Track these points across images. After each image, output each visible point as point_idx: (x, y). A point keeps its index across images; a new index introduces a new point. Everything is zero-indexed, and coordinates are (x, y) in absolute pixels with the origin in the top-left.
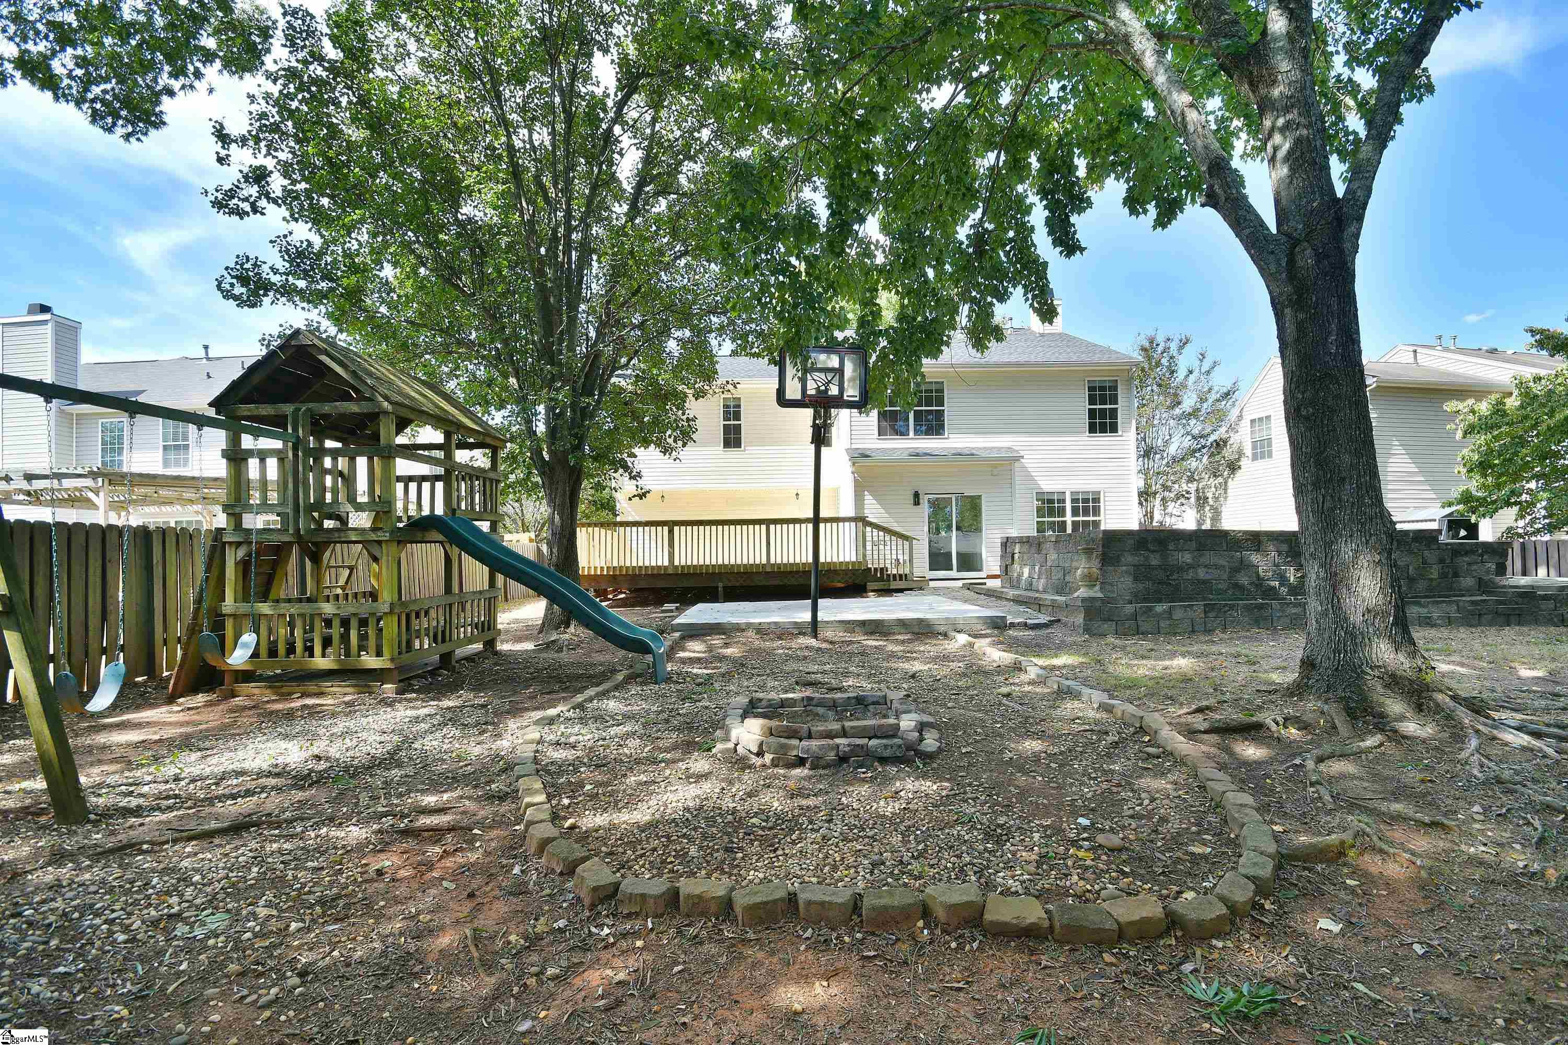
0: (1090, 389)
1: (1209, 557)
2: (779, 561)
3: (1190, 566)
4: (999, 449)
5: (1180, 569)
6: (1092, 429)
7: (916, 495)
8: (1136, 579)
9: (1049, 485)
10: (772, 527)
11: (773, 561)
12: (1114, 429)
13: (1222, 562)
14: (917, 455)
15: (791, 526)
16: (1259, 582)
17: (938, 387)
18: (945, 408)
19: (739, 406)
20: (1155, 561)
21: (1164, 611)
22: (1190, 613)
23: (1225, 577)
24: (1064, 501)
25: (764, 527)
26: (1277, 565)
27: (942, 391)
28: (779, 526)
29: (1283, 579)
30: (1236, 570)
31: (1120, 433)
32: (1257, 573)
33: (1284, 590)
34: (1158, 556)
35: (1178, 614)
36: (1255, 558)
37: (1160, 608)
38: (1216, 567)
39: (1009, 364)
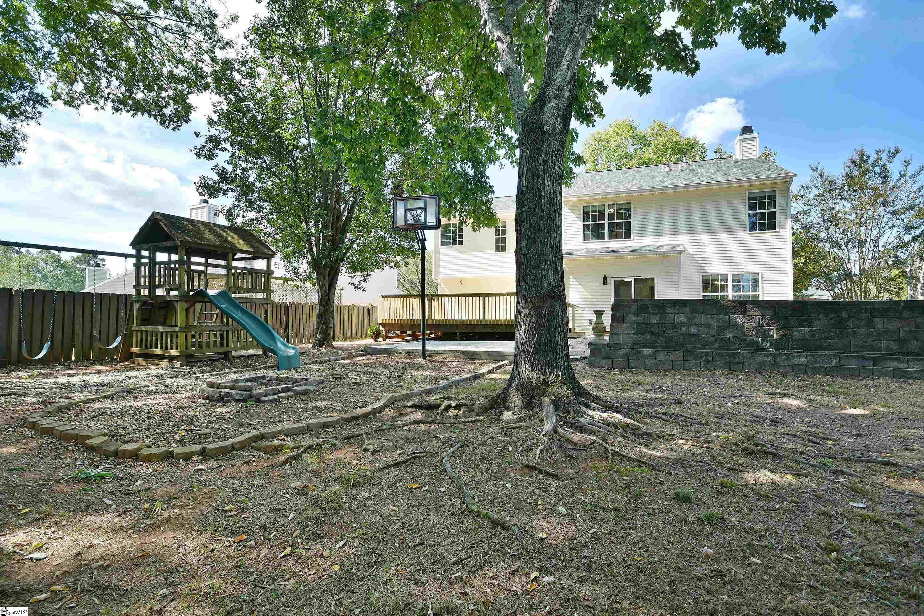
0: (750, 199)
1: (701, 319)
2: (490, 318)
3: (683, 325)
4: (671, 245)
5: (675, 326)
6: (753, 228)
7: (605, 278)
8: (637, 333)
9: (711, 270)
10: (486, 298)
11: (486, 318)
12: (772, 227)
13: (712, 322)
14: (606, 252)
15: (498, 298)
16: (743, 338)
17: (627, 206)
18: (631, 220)
19: (505, 227)
20: (654, 320)
21: (650, 355)
22: (671, 357)
23: (713, 333)
24: (726, 281)
25: (481, 298)
26: (762, 326)
27: (629, 209)
28: (490, 298)
29: (766, 336)
30: (723, 329)
31: (777, 230)
32: (743, 333)
33: (767, 344)
34: (657, 317)
35: (661, 357)
36: (740, 320)
37: (646, 352)
38: (707, 325)
39: (679, 187)
